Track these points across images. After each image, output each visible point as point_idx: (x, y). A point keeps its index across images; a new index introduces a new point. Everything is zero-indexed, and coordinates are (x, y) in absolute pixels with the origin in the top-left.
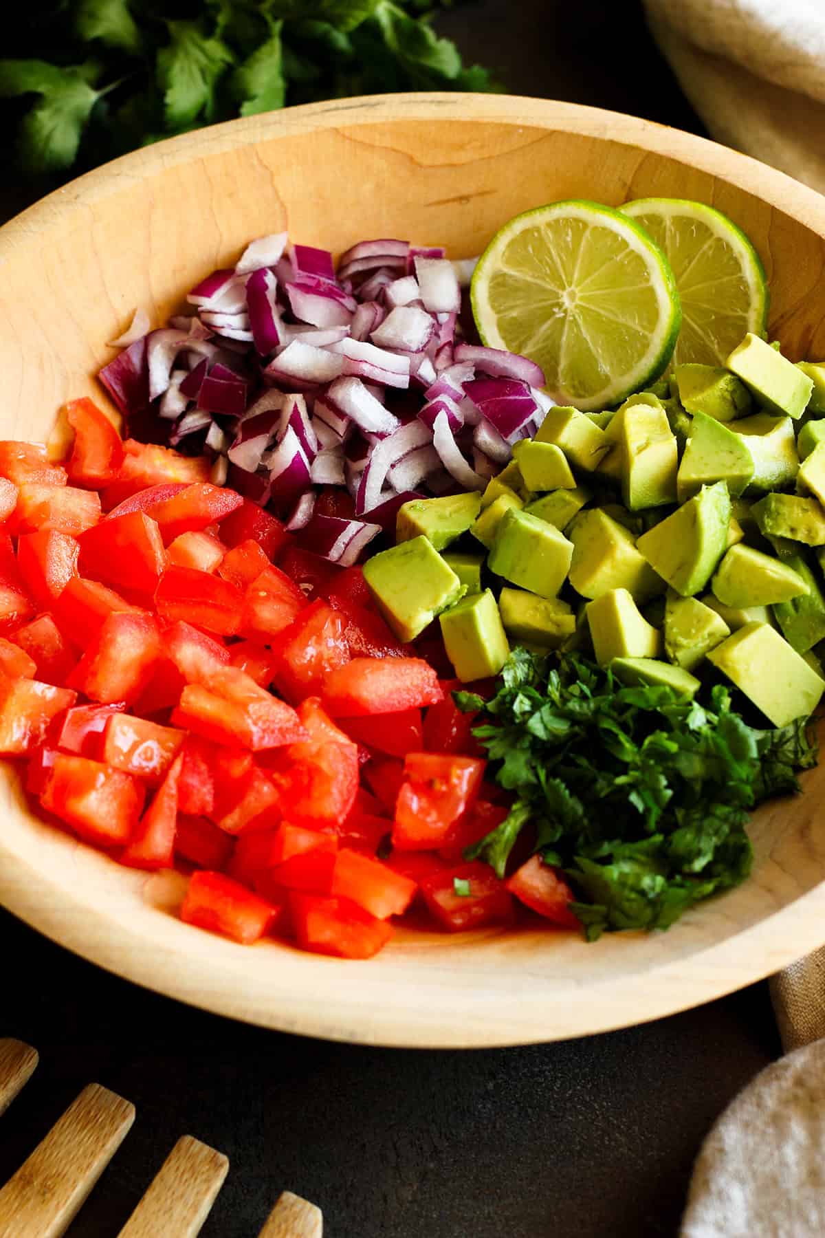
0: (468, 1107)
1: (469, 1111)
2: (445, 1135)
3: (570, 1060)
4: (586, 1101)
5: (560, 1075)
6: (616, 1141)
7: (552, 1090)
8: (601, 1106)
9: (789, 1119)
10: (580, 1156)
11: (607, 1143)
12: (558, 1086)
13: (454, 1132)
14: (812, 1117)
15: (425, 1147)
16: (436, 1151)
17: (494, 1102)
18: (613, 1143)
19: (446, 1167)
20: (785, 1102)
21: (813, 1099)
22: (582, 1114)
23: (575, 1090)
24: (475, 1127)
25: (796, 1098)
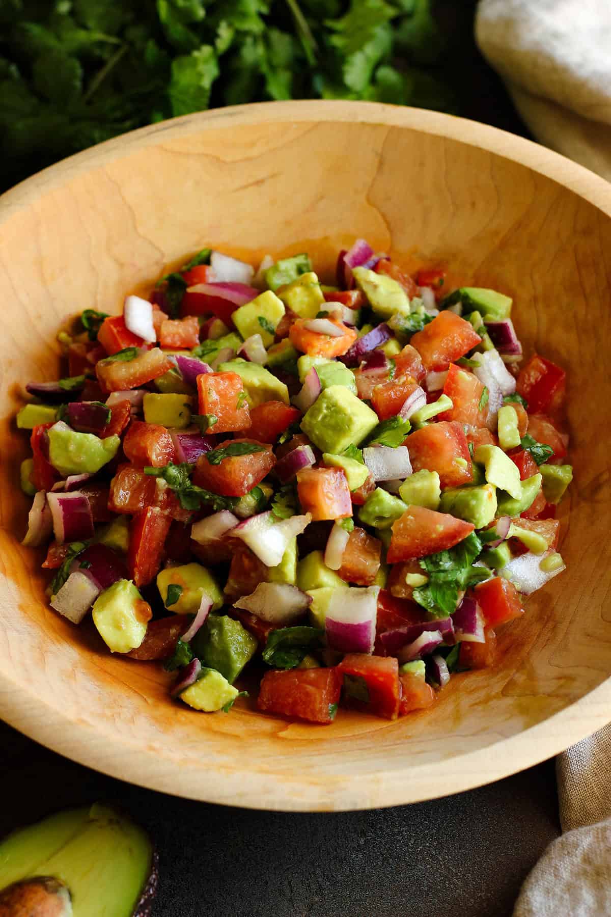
0: (345, 857)
1: (345, 860)
2: (328, 876)
3: (422, 823)
4: (433, 855)
5: (414, 835)
6: (454, 884)
7: (408, 845)
8: (444, 859)
9: (581, 889)
10: (428, 895)
11: (447, 885)
12: (412, 843)
13: (334, 874)
14: (598, 887)
15: (313, 886)
16: (320, 888)
17: (365, 853)
18: (452, 886)
19: (327, 901)
20: (577, 875)
21: (598, 874)
22: (429, 864)
23: (424, 847)
24: (350, 872)
25: (585, 873)
